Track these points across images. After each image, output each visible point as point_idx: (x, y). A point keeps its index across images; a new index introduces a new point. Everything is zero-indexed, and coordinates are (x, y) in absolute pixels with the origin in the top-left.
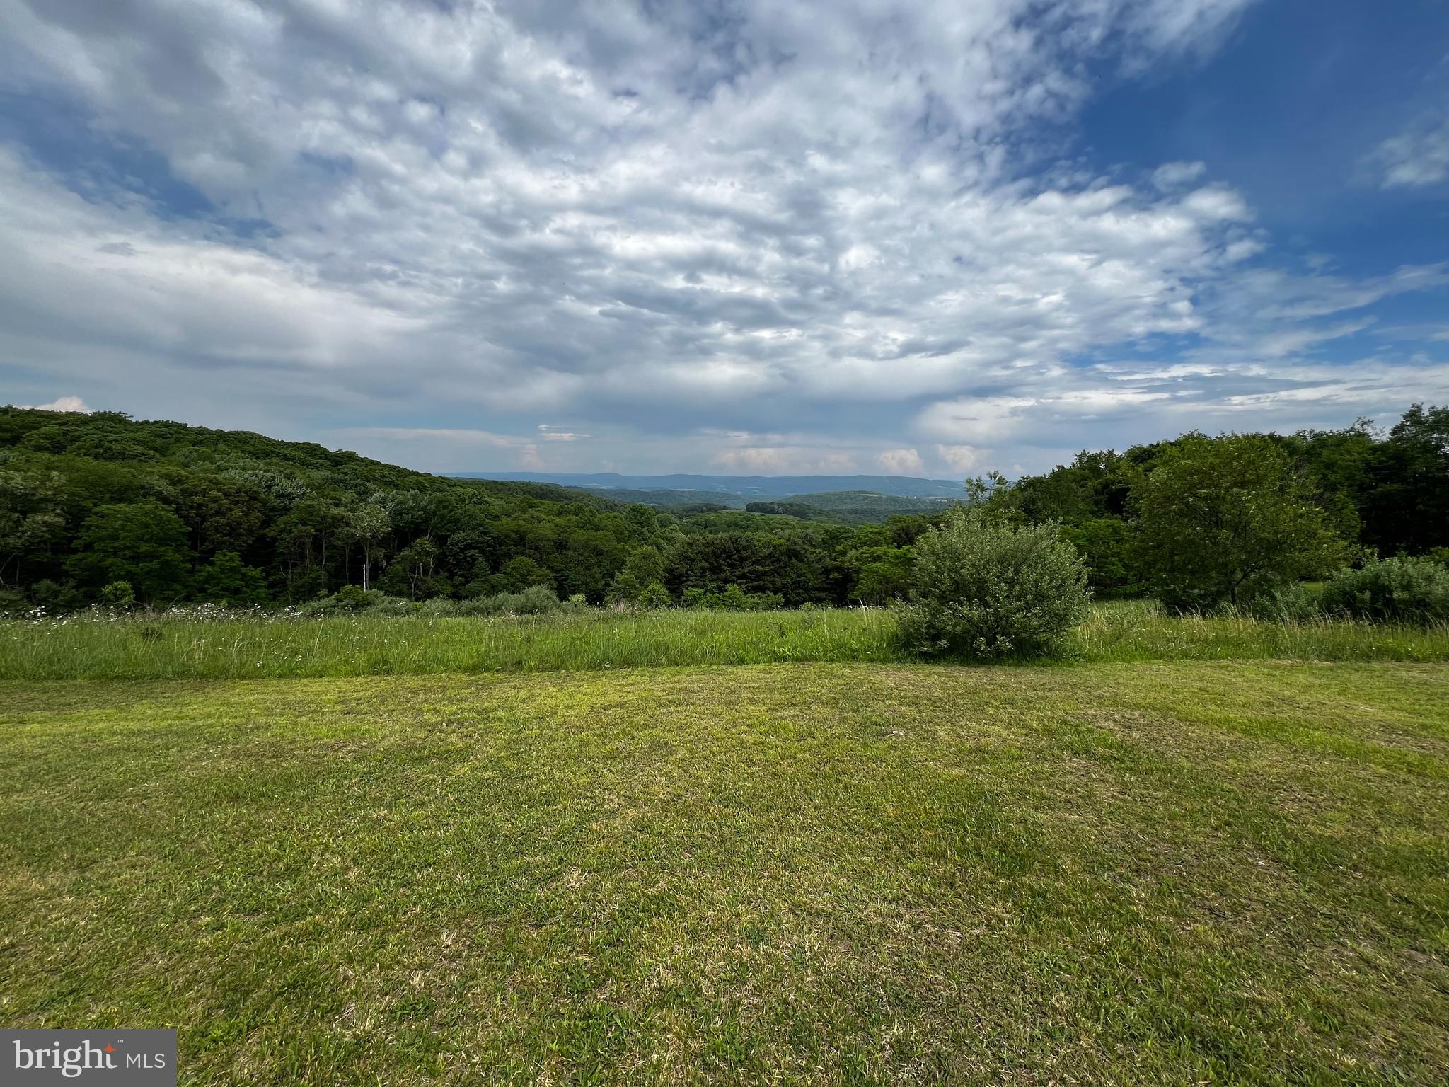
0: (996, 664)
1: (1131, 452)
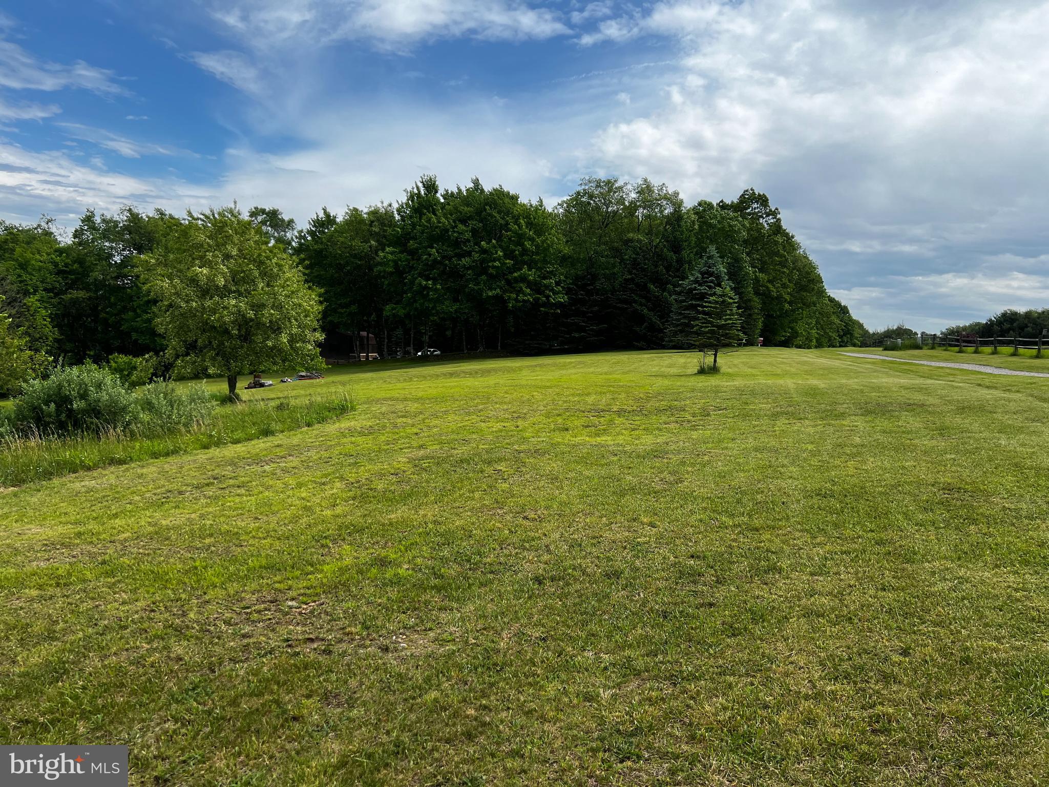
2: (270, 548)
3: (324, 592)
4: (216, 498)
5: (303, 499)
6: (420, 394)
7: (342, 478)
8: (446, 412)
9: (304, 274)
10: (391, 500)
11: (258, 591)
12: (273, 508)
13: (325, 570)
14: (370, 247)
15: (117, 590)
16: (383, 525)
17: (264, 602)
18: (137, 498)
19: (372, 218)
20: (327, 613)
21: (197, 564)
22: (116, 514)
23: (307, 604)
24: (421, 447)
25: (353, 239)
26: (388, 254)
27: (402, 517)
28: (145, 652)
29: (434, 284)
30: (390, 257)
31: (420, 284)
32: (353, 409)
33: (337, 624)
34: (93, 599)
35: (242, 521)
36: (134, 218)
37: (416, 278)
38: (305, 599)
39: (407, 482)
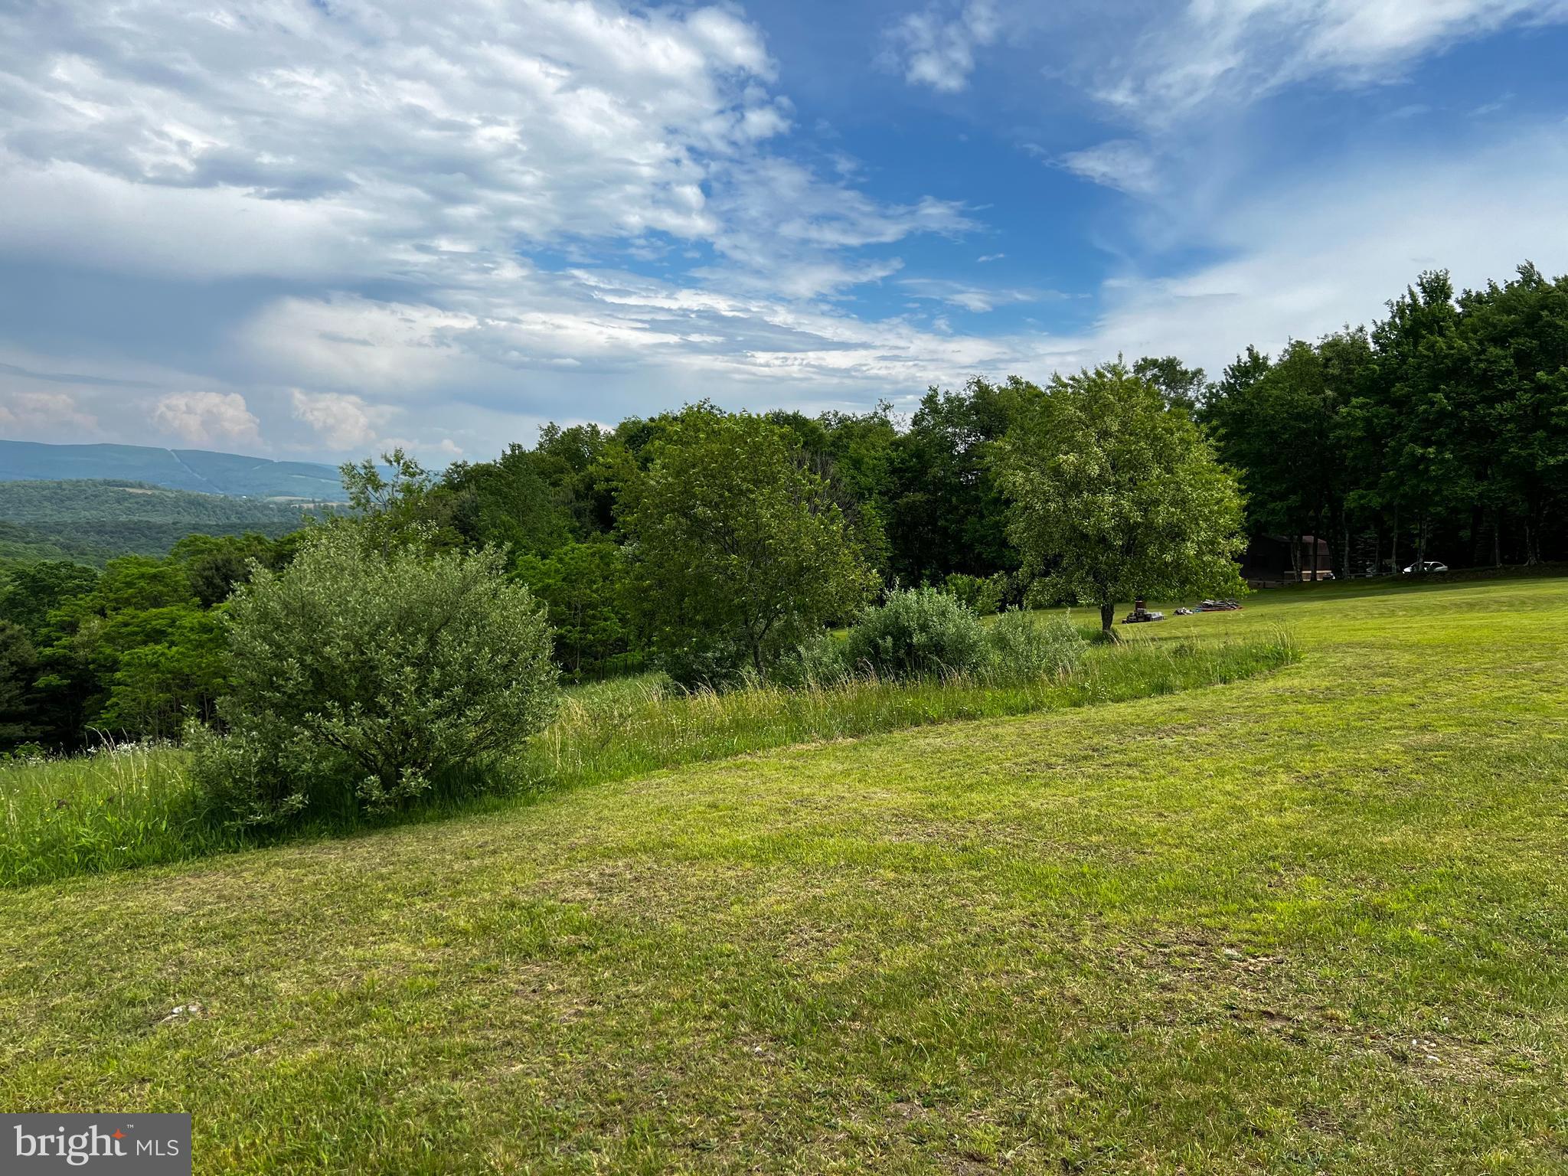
0: (402, 822)
1: (623, 428)
2: (1187, 862)
3: (1281, 944)
4: (1099, 778)
5: (1229, 794)
6: (1414, 638)
7: (1288, 768)
8: (1467, 671)
9: (1217, 449)
10: (1379, 812)
11: (1178, 924)
12: (1185, 803)
13: (1279, 909)
14: (1324, 400)
15: (986, 888)
16: (1370, 851)
17: (1187, 942)
18: (996, 767)
19: (1328, 354)
20: (1290, 978)
21: (1085, 869)
22: (971, 785)
23: (1254, 957)
24: (1424, 728)
25: (1296, 390)
26: (1356, 407)
27: (1404, 843)
28: (1031, 981)
29: (1439, 452)
30: (1358, 413)
31: (1412, 454)
32: (1296, 658)
33: (1309, 999)
34: (957, 895)
35: (1141, 816)
36: (983, 391)
37: (1406, 444)
38: (1251, 950)
39: (1406, 786)
